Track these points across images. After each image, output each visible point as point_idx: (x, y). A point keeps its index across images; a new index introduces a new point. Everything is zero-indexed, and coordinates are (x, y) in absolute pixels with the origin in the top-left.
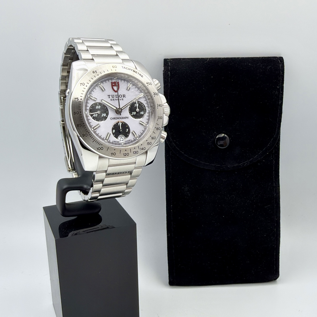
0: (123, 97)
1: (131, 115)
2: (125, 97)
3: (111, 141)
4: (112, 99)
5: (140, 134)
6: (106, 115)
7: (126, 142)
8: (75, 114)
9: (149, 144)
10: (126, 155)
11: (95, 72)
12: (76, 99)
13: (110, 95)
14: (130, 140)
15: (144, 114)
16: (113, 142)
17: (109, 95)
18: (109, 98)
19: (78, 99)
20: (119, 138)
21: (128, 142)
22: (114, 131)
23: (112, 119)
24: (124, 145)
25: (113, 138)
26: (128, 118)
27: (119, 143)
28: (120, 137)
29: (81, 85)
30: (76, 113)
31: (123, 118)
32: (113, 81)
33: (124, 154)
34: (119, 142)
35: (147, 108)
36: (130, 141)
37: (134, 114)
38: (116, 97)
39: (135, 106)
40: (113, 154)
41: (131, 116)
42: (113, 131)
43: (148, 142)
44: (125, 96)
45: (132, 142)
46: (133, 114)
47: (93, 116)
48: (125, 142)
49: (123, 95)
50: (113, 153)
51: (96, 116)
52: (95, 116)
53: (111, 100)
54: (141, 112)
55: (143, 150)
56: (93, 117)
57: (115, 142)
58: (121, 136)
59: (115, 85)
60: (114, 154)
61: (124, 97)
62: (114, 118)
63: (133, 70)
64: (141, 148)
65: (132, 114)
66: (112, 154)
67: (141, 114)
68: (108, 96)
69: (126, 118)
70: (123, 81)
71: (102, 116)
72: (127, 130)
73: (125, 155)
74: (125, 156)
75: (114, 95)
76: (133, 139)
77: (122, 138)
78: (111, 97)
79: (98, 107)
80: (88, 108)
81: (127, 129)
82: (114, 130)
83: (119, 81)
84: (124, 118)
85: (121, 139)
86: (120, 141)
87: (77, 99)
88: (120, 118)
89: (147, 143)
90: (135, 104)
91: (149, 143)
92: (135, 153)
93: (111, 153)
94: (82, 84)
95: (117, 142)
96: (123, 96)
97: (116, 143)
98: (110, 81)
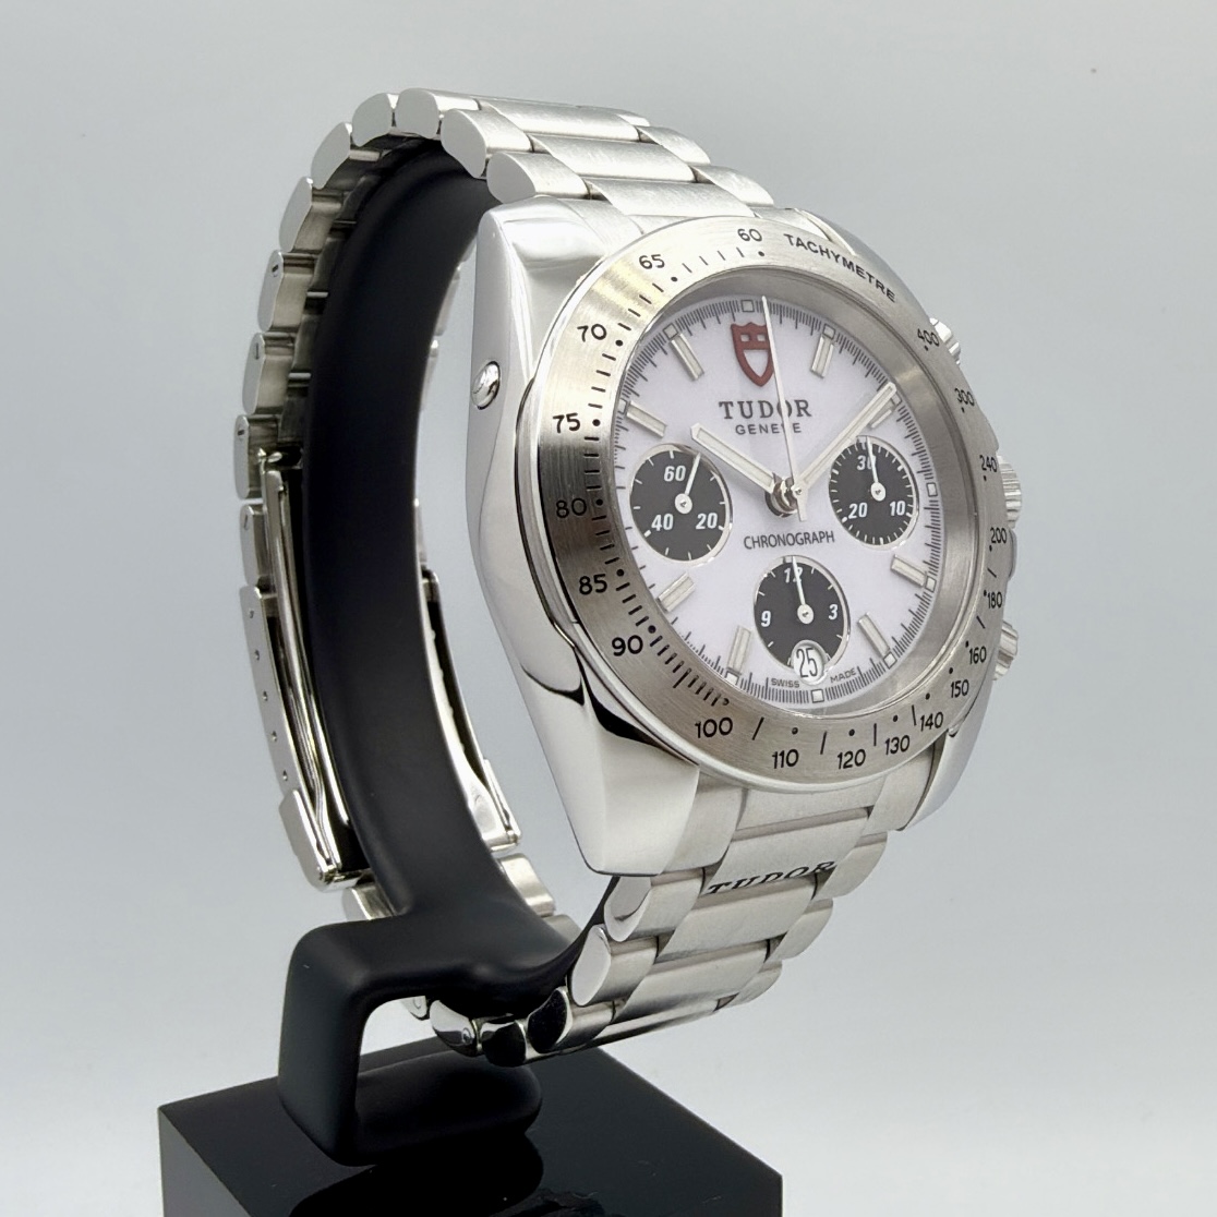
0: (800, 415)
1: (845, 519)
2: (808, 415)
3: (759, 680)
4: (745, 423)
5: (899, 634)
6: (718, 524)
7: (836, 683)
8: (563, 512)
9: (957, 691)
10: (852, 762)
11: (655, 263)
12: (565, 419)
13: (731, 403)
14: (856, 671)
15: (908, 514)
16: (770, 685)
17: (726, 404)
18: (728, 417)
19: (574, 424)
20: (796, 661)
21: (843, 681)
22: (767, 617)
23: (749, 543)
24: (828, 704)
25: (764, 664)
26: (832, 536)
27: (803, 687)
28: (800, 653)
29: (584, 339)
30: (569, 506)
31: (808, 538)
32: (742, 319)
33: (840, 756)
34: (796, 684)
35: (920, 479)
36: (852, 678)
37: (860, 515)
38: (763, 416)
39: (859, 468)
40: (785, 760)
41: (846, 525)
42: (764, 619)
43: (955, 678)
44: (805, 409)
45: (864, 679)
46: (857, 513)
47: (653, 526)
48: (828, 684)
49: (797, 402)
50: (782, 754)
51: (666, 528)
52: (662, 529)
53: (740, 430)
54: (894, 504)
55: (933, 727)
56: (653, 530)
57: (781, 683)
58: (804, 649)
59: (754, 345)
60: (792, 758)
61: (802, 412)
62: (763, 541)
63: (844, 259)
64: (923, 718)
65: (851, 516)
66: (779, 758)
67: (893, 513)
68: (723, 406)
69: (824, 540)
70: (789, 322)
71: (699, 527)
72: (834, 612)
73: (845, 759)
74: (845, 767)
75: (750, 403)
76: (866, 667)
77: (809, 660)
78: (735, 411)
79: (675, 472)
81: (831, 607)
82: (769, 613)
83: (769, 320)
84: (815, 539)
85: (808, 668)
86: (802, 676)
87: (569, 420)
88: (791, 540)
89: (952, 685)
90: (860, 457)
91: (960, 685)
92: (895, 749)
93: (776, 756)
94: (589, 330)
95: (790, 684)
96: (799, 408)
97: (786, 688)
98: (726, 319)
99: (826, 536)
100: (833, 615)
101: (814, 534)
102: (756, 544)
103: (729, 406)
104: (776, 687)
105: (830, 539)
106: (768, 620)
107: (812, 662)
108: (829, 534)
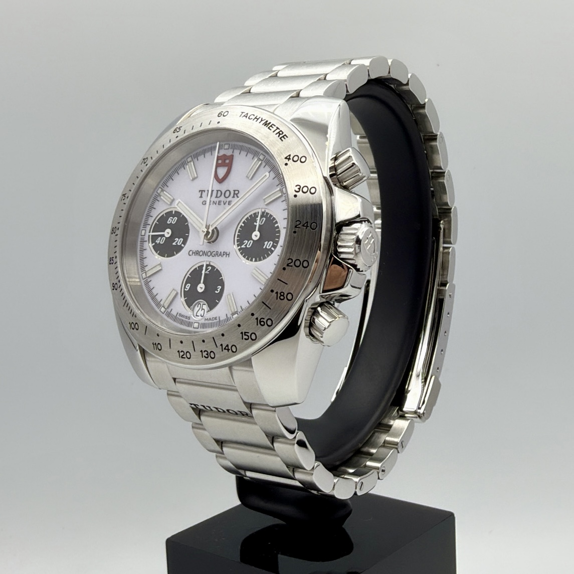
0: (234, 197)
1: (239, 247)
2: (237, 197)
3: (174, 313)
6: (183, 243)
7: (206, 322)
9: (247, 337)
10: (185, 356)
13: (204, 191)
14: (218, 318)
15: (273, 249)
16: (178, 316)
17: (202, 191)
18: (201, 197)
20: (196, 307)
21: (210, 321)
23: (191, 253)
25: (180, 306)
26: (229, 255)
27: (191, 321)
28: (199, 305)
31: (217, 254)
32: (222, 152)
33: (179, 352)
34: (189, 318)
35: (283, 232)
36: (215, 321)
37: (248, 246)
38: (217, 197)
40: (157, 347)
41: (239, 250)
42: (187, 287)
43: (243, 329)
44: (237, 194)
45: (219, 323)
46: (246, 245)
47: (157, 241)
48: (203, 321)
49: (234, 191)
50: (155, 344)
51: (161, 242)
52: (159, 243)
53: (204, 203)
54: (266, 243)
55: (230, 351)
56: (156, 243)
57: (183, 316)
58: (202, 304)
59: (224, 165)
60: (159, 347)
61: (235, 196)
62: (197, 253)
64: (222, 345)
65: (243, 246)
67: (264, 247)
68: (201, 193)
69: (225, 256)
70: (244, 153)
71: (174, 244)
72: (219, 290)
73: (181, 354)
74: (182, 357)
75: (212, 191)
76: (223, 317)
77: (202, 309)
78: (204, 194)
79: (172, 220)
80: (150, 221)
81: (218, 287)
82: (190, 285)
83: (236, 152)
85: (200, 311)
88: (209, 254)
89: (242, 333)
91: (249, 335)
92: (207, 356)
95: (186, 317)
96: (234, 194)
97: (184, 319)
98: (215, 153)
99: (227, 254)
100: (217, 291)
101: (221, 253)
102: (194, 254)
103: (203, 192)
104: (180, 317)
105: (228, 256)
106: (188, 288)
107: (203, 310)
108: (228, 253)
